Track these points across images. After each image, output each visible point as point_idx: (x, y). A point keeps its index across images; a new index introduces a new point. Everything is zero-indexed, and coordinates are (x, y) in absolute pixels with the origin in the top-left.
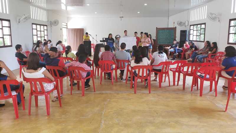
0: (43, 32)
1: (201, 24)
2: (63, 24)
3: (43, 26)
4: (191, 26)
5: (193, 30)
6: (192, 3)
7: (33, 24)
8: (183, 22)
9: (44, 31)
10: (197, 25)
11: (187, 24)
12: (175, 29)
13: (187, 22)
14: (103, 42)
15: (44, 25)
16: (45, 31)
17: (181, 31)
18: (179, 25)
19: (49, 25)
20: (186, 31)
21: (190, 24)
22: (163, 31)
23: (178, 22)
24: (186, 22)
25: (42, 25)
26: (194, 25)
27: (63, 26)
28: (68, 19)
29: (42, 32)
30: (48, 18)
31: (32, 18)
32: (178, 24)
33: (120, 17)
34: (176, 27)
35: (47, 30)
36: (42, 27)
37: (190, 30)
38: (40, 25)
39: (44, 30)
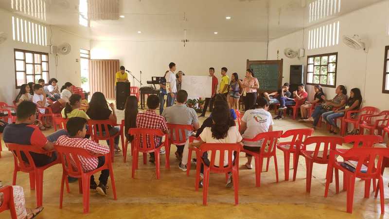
0: (39, 66)
1: (328, 55)
2: (81, 51)
3: (39, 55)
4: (309, 57)
5: (313, 65)
6: (311, 16)
7: (16, 50)
8: (295, 50)
9: (41, 64)
10: (321, 56)
11: (301, 55)
12: (280, 63)
13: (302, 51)
14: (153, 85)
15: (41, 53)
16: (44, 65)
17: (292, 67)
18: (287, 56)
19: (52, 53)
20: (301, 66)
21: (307, 54)
22: (260, 66)
23: (286, 50)
24: (299, 50)
25: (37, 53)
26: (314, 56)
27: (82, 55)
28: (92, 42)
29: (37, 67)
30: (49, 40)
31: (14, 39)
32: (285, 54)
33: (182, 41)
34: (282, 59)
35: (47, 62)
36: (37, 56)
37: (308, 64)
38: (33, 52)
39: (42, 61)
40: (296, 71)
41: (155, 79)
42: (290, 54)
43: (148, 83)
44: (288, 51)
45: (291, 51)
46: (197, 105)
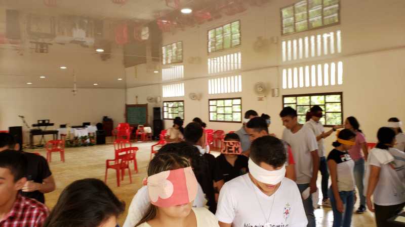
1: (178, 101)
5: (167, 107)
8: (154, 97)
10: (173, 102)
11: (159, 100)
12: (146, 106)
13: (159, 98)
17: (154, 108)
18: (149, 101)
20: (159, 108)
21: (163, 100)
23: (147, 97)
24: (157, 97)
34: (147, 104)
37: (164, 107)
40: (158, 111)
41: (41, 122)
42: (151, 100)
43: (34, 125)
44: (149, 98)
45: (152, 98)
46: (88, 140)
